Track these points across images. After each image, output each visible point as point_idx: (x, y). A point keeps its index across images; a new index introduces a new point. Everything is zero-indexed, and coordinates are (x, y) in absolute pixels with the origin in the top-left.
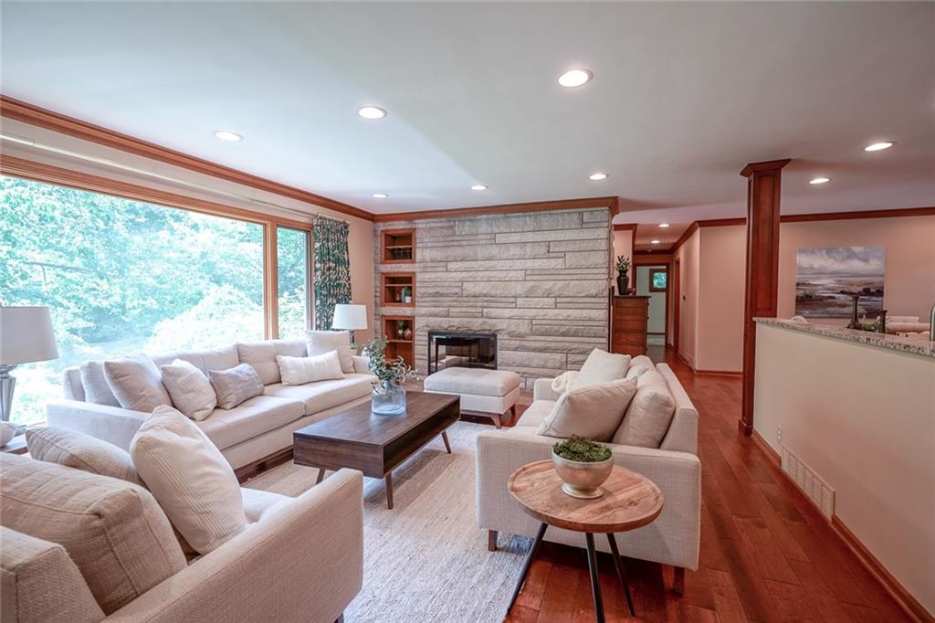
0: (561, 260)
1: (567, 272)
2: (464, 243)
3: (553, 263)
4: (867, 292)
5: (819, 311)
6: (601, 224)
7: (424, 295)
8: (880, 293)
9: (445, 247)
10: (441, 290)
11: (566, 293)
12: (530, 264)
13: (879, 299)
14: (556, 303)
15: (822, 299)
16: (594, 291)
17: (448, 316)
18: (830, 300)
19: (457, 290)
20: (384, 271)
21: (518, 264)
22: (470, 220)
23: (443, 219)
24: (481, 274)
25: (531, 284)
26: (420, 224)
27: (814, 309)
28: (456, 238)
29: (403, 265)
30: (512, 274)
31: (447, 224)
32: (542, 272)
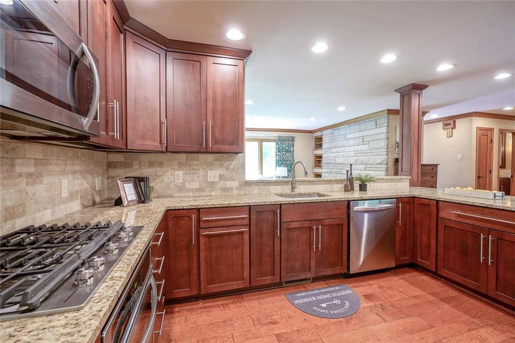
0: (367, 145)
1: (370, 151)
2: (336, 140)
3: (365, 147)
6: (383, 125)
7: (325, 164)
9: (331, 142)
10: (329, 161)
11: (369, 163)
12: (357, 148)
14: (366, 167)
16: (379, 162)
17: (331, 173)
19: (333, 161)
20: (315, 153)
21: (353, 148)
22: (338, 129)
23: (330, 130)
24: (341, 154)
25: (357, 157)
26: (325, 132)
28: (334, 138)
29: (319, 151)
30: (351, 153)
31: (331, 132)
32: (361, 152)
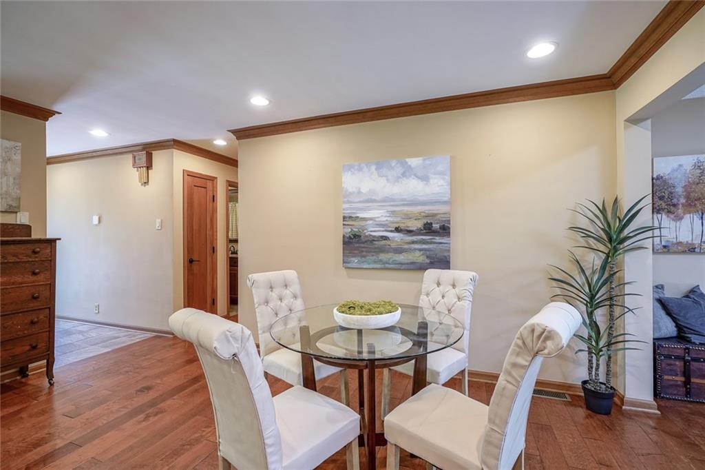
4: (428, 229)
5: (370, 258)
8: (445, 230)
13: (444, 240)
15: (372, 240)
18: (383, 242)
27: (364, 256)
